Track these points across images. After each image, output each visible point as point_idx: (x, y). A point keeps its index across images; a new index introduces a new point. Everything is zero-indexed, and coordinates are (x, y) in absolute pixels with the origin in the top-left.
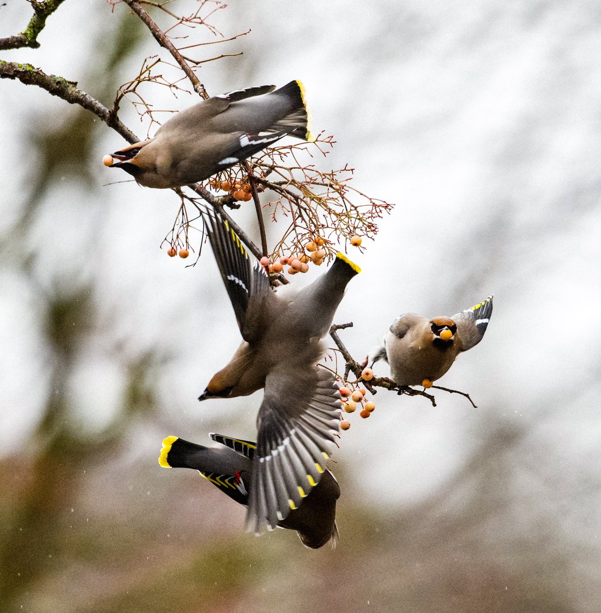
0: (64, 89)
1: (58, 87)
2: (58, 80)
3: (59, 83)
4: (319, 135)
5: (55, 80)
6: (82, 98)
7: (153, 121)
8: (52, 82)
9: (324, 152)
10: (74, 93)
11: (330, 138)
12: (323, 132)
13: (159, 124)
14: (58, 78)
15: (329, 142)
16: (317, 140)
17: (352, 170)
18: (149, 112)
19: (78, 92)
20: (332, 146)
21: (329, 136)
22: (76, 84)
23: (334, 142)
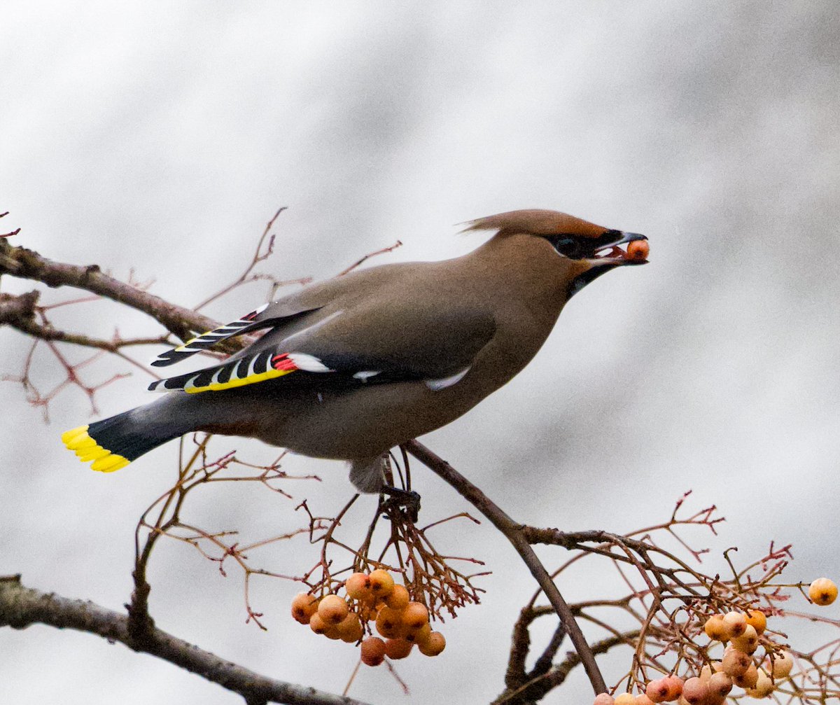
4: (679, 504)
6: (44, 603)
7: (248, 572)
9: (697, 551)
10: (22, 599)
11: (707, 513)
12: (686, 495)
13: (267, 573)
15: (705, 522)
16: (673, 521)
17: (786, 549)
18: (232, 552)
19: (32, 596)
20: (713, 530)
21: (705, 509)
22: (17, 578)
23: (718, 521)
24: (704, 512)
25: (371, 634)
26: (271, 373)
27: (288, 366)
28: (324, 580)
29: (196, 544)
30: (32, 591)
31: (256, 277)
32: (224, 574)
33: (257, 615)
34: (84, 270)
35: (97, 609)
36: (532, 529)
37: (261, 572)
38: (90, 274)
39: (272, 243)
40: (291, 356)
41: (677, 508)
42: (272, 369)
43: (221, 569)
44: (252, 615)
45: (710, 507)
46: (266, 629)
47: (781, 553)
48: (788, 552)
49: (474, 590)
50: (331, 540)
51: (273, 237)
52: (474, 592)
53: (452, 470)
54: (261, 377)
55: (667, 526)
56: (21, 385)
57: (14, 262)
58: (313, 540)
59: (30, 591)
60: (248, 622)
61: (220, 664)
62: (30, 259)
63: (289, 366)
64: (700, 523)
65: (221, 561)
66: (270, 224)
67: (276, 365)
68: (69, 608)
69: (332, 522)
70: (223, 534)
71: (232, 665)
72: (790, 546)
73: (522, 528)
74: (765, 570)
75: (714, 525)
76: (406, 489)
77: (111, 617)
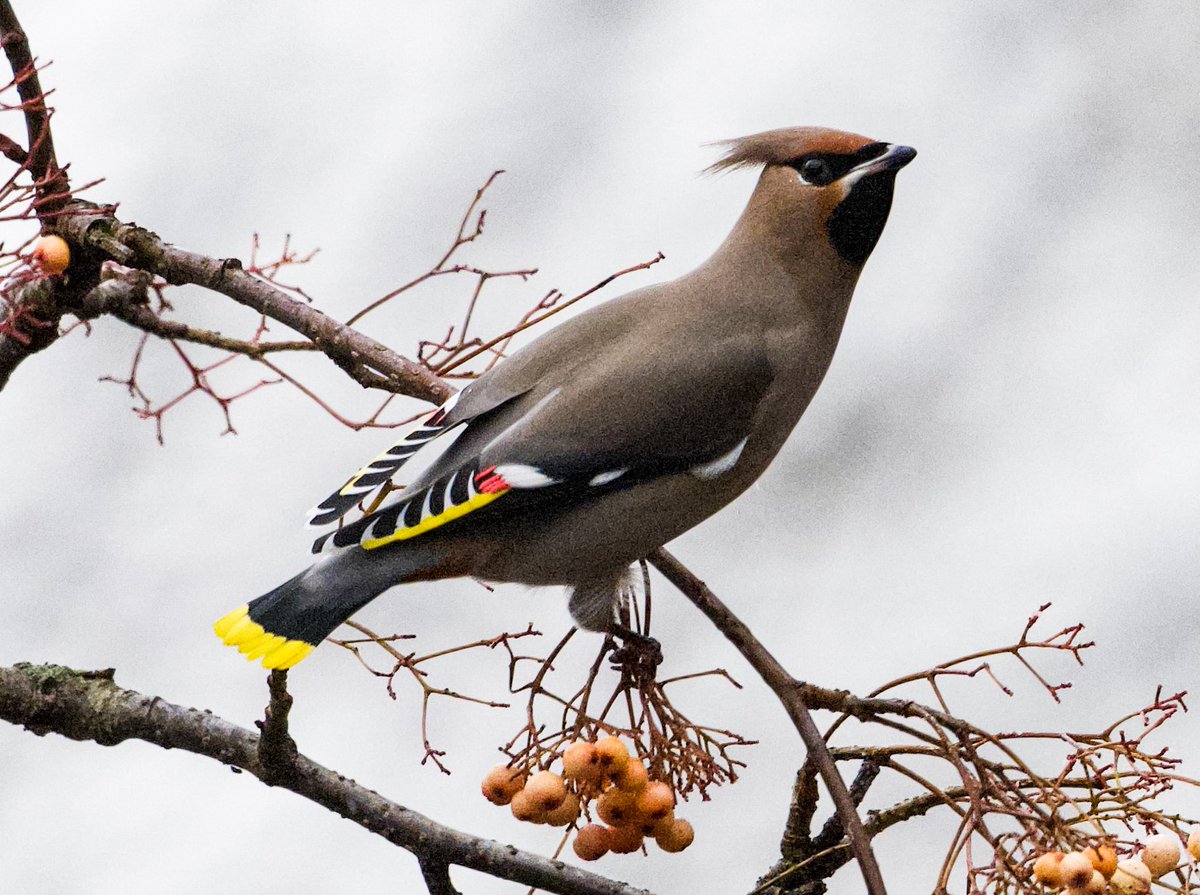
0: (76, 704)
1: (49, 698)
2: (44, 677)
3: (50, 684)
4: (1033, 621)
5: (36, 680)
6: (144, 713)
7: (428, 692)
8: (26, 687)
9: (1053, 685)
10: (113, 704)
11: (1071, 633)
12: (1043, 609)
13: (453, 694)
14: (43, 669)
15: (1067, 646)
16: (1023, 644)
17: (1179, 697)
18: (407, 662)
19: (126, 699)
20: (1078, 659)
21: (1068, 627)
22: (108, 675)
23: (1085, 646)
24: (1066, 632)
25: (590, 820)
26: (476, 500)
27: (497, 485)
28: (529, 747)
29: (356, 650)
30: (129, 694)
31: (457, 269)
32: (393, 695)
33: (437, 753)
34: (219, 265)
35: (218, 723)
36: (814, 689)
37: (446, 692)
38: (228, 271)
39: (481, 223)
40: (500, 470)
41: (1029, 626)
42: (477, 495)
43: (389, 688)
44: (431, 753)
45: (1077, 625)
46: (449, 773)
47: (1171, 703)
48: (1181, 701)
49: (730, 763)
50: (540, 690)
51: (483, 214)
52: (730, 765)
53: (710, 594)
54: (464, 509)
55: (1014, 650)
56: (126, 387)
57: (123, 248)
58: (514, 689)
59: (126, 692)
60: (424, 762)
61: (386, 807)
62: (145, 245)
63: (499, 486)
64: (1060, 647)
65: (391, 675)
66: (480, 192)
67: (481, 487)
68: (179, 721)
69: (542, 664)
70: (395, 638)
71: (403, 809)
72: (1184, 693)
73: (799, 686)
74: (1146, 725)
75: (1079, 651)
76: (642, 633)
77: (237, 734)
